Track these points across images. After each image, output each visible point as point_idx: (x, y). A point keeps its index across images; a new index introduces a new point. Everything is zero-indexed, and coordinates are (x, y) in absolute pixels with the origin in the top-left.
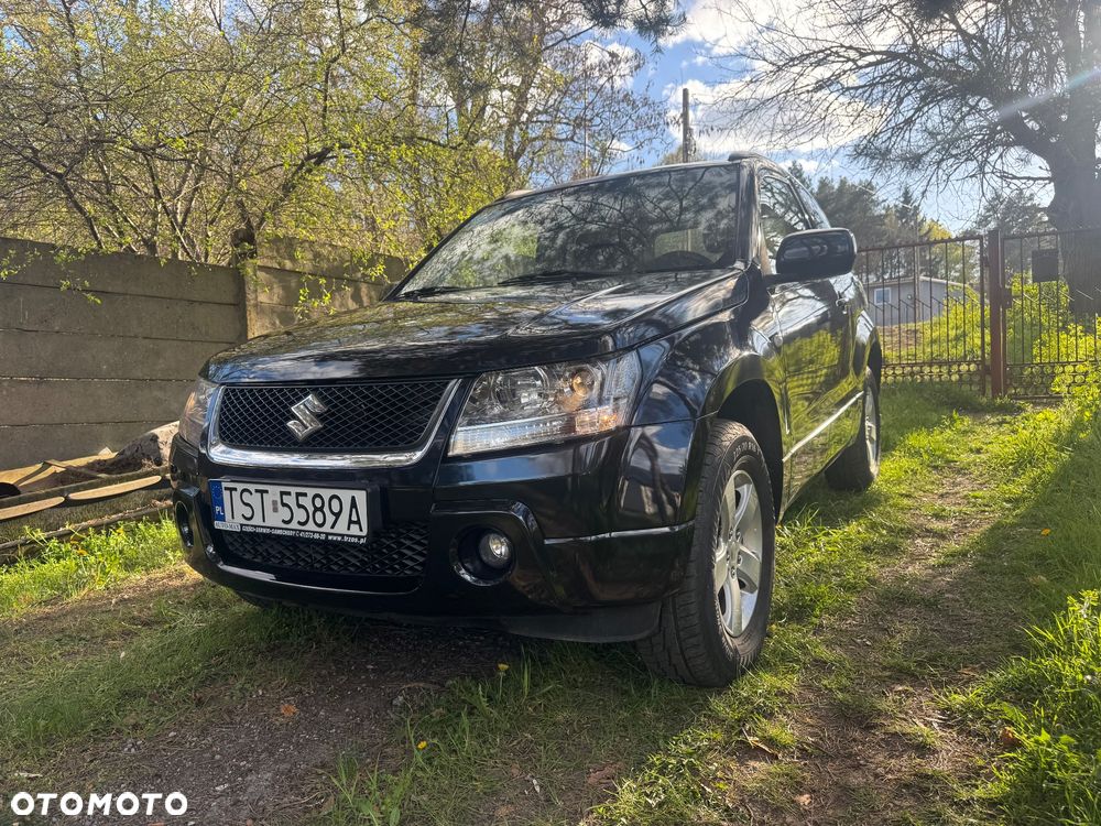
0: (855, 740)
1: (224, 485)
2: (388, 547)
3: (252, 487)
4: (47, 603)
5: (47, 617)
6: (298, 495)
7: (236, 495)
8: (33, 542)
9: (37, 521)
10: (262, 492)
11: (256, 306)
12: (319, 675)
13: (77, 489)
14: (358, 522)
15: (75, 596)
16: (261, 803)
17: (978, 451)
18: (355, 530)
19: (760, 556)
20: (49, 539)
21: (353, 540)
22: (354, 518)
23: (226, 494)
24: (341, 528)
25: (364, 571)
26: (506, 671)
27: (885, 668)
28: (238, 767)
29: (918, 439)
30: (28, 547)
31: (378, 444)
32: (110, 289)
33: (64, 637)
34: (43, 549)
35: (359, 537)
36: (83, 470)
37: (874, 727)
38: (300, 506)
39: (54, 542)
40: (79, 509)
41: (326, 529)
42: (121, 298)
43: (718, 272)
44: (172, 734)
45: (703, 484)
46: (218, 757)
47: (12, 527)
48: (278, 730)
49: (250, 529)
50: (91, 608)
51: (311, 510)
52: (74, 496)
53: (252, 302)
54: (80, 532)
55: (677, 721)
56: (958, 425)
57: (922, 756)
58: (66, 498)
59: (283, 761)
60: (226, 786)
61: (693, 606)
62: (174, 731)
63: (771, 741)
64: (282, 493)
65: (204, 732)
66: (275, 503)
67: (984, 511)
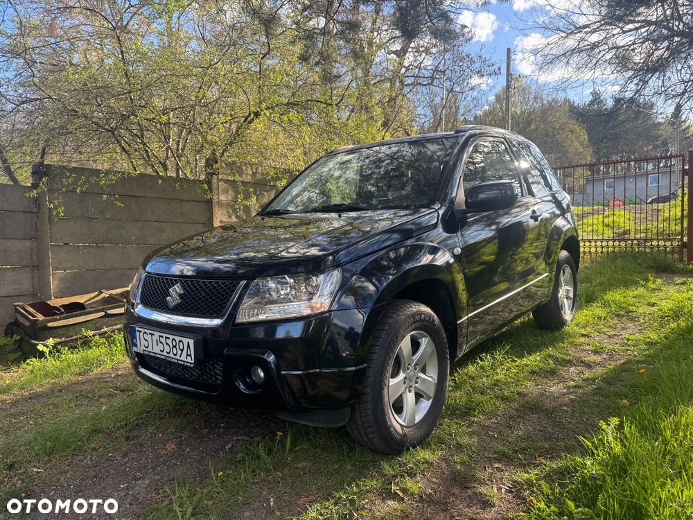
0: (453, 494)
1: (137, 329)
2: (209, 368)
3: (148, 331)
4: (80, 374)
5: (77, 383)
6: (166, 338)
7: (142, 334)
8: (86, 337)
9: (90, 325)
10: (152, 334)
11: (218, 202)
12: (194, 428)
13: (112, 308)
14: (190, 355)
15: (95, 371)
16: (138, 496)
17: (653, 305)
18: (189, 359)
19: (436, 380)
20: (94, 336)
21: (188, 364)
22: (189, 353)
23: (137, 333)
24: (183, 358)
25: (199, 379)
26: (281, 436)
27: (495, 452)
28: (135, 476)
29: (615, 296)
30: (83, 340)
31: (204, 313)
32: (137, 195)
33: (81, 396)
34: (91, 341)
35: (191, 363)
36: (117, 297)
37: (469, 488)
38: (167, 344)
39: (97, 337)
40: (113, 319)
41: (178, 357)
42: (143, 199)
43: (423, 210)
44: (110, 455)
45: (380, 342)
46: (128, 469)
47: (77, 328)
48: (162, 457)
49: (147, 353)
50: (100, 379)
51: (171, 346)
52: (110, 312)
53: (216, 200)
54: (111, 332)
55: (361, 472)
56: (651, 286)
57: (483, 509)
58: (106, 313)
59: (158, 474)
60: (126, 485)
61: (369, 410)
62: (112, 453)
63: (404, 490)
64: (160, 336)
65: (125, 455)
66: (157, 340)
67: (628, 350)
